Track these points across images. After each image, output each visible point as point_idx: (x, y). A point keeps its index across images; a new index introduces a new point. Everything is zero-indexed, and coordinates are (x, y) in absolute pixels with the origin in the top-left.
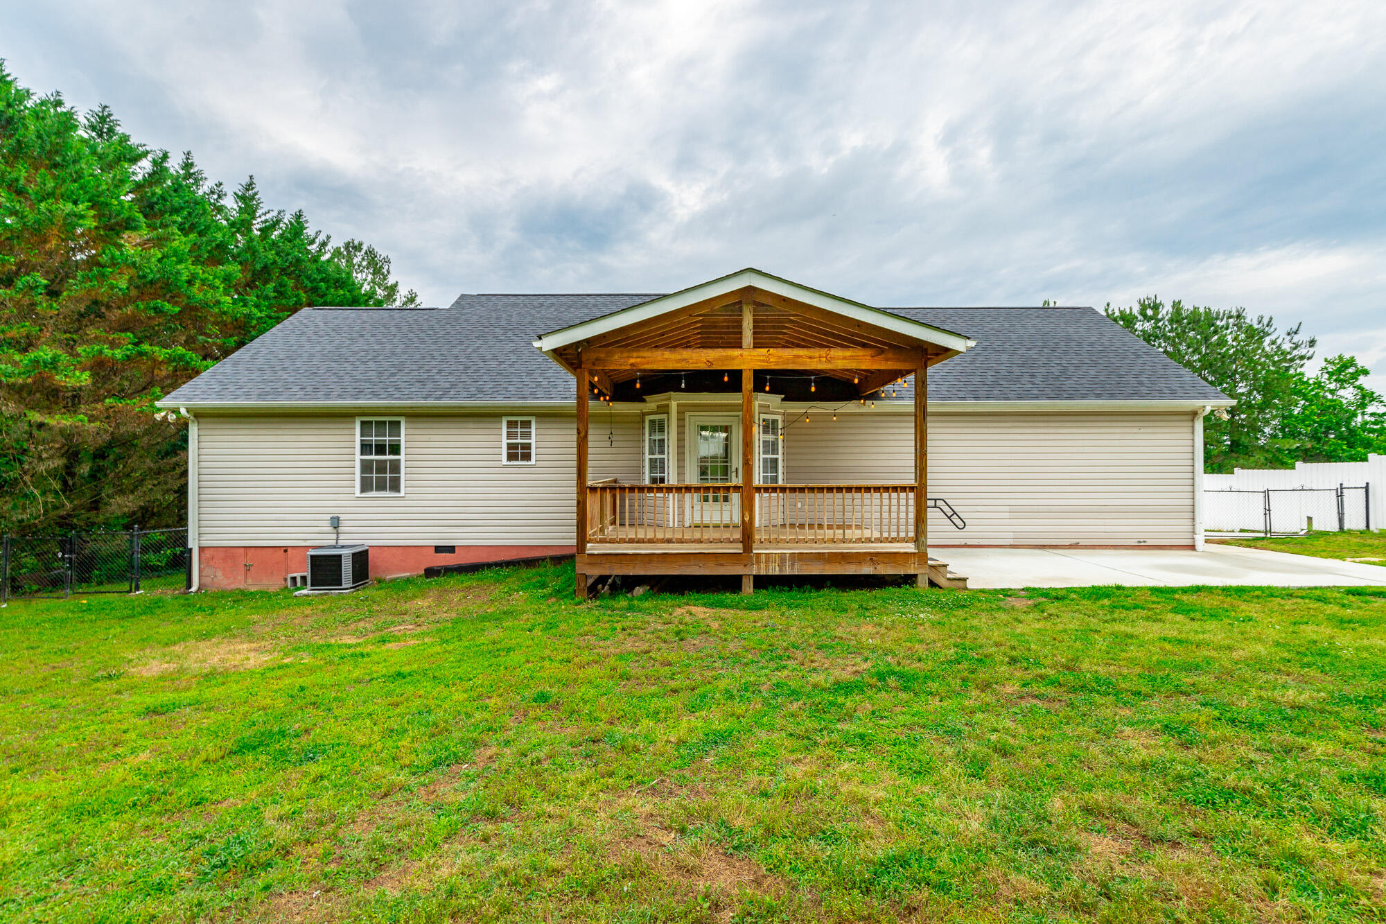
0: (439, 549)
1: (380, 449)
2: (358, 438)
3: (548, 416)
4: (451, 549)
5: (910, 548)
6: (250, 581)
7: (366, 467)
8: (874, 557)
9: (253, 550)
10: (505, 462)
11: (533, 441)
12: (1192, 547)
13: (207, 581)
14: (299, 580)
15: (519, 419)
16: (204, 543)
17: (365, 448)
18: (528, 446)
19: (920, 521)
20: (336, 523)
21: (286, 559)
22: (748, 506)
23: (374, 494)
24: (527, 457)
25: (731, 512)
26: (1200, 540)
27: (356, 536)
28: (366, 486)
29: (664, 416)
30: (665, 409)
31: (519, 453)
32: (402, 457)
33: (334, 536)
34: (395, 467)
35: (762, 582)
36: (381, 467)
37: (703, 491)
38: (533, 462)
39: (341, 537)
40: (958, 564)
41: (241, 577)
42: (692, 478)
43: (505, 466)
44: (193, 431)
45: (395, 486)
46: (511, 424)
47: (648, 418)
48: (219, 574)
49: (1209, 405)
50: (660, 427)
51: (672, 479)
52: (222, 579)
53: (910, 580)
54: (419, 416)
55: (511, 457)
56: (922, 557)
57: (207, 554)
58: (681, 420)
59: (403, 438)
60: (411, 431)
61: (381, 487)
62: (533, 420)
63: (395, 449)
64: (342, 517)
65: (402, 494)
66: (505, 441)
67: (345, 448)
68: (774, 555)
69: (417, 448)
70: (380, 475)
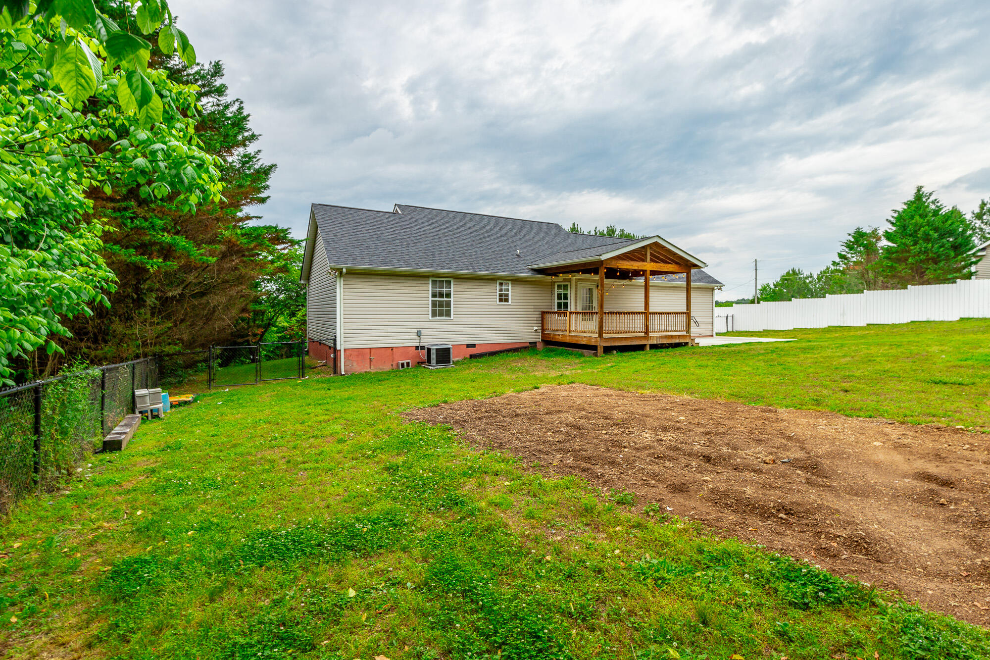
0: (468, 346)
1: (441, 295)
2: (430, 289)
3: (516, 281)
4: (474, 346)
5: (684, 333)
6: (372, 367)
7: (434, 304)
9: (374, 350)
10: (498, 303)
11: (510, 293)
12: (712, 336)
13: (348, 368)
14: (405, 364)
15: (504, 281)
16: (347, 347)
17: (434, 296)
18: (507, 295)
19: (689, 324)
20: (419, 334)
21: (393, 354)
23: (438, 318)
24: (507, 300)
26: (714, 335)
27: (429, 340)
28: (434, 314)
29: (569, 283)
30: (569, 280)
31: (504, 298)
32: (452, 299)
33: (418, 341)
34: (448, 304)
36: (441, 305)
38: (510, 303)
39: (422, 341)
40: (697, 340)
41: (367, 365)
43: (498, 305)
44: (340, 282)
45: (448, 314)
46: (501, 284)
47: (556, 284)
48: (355, 364)
50: (564, 287)
52: (358, 368)
54: (460, 278)
55: (501, 300)
56: (689, 336)
57: (348, 353)
58: (576, 285)
59: (452, 289)
60: (456, 286)
61: (441, 315)
62: (510, 282)
63: (448, 295)
64: (422, 330)
65: (452, 318)
66: (498, 292)
67: (424, 294)
68: (655, 337)
69: (459, 295)
70: (441, 309)
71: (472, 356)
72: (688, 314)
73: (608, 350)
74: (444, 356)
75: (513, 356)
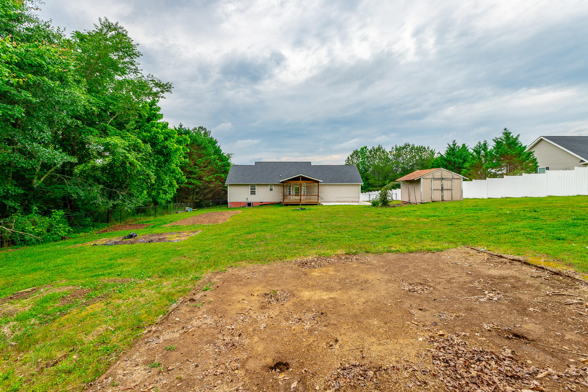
0: (261, 202)
1: (253, 189)
3: (275, 185)
4: (263, 202)
5: (316, 201)
6: (236, 206)
7: (251, 191)
8: (313, 202)
9: (236, 202)
10: (269, 191)
11: (273, 188)
13: (230, 206)
14: (243, 206)
15: (271, 185)
16: (230, 201)
17: (251, 189)
19: (318, 198)
20: (247, 199)
21: (241, 203)
22: (301, 197)
25: (298, 198)
26: (360, 201)
27: (250, 201)
28: (251, 194)
30: (291, 184)
31: (271, 190)
34: (255, 191)
35: (302, 205)
36: (253, 191)
37: (295, 195)
38: (273, 191)
39: (248, 201)
40: (322, 203)
42: (294, 194)
44: (228, 187)
45: (255, 194)
47: (288, 186)
49: (360, 184)
50: (290, 186)
51: (291, 194)
52: (233, 206)
53: (317, 204)
54: (257, 185)
56: (318, 202)
57: (230, 203)
58: (293, 186)
60: (257, 187)
62: (273, 185)
63: (255, 189)
66: (269, 188)
67: (248, 189)
68: (303, 202)
69: (258, 189)
70: (253, 193)
71: (261, 205)
72: (318, 195)
73: (287, 205)
74: (249, 204)
75: (272, 206)
